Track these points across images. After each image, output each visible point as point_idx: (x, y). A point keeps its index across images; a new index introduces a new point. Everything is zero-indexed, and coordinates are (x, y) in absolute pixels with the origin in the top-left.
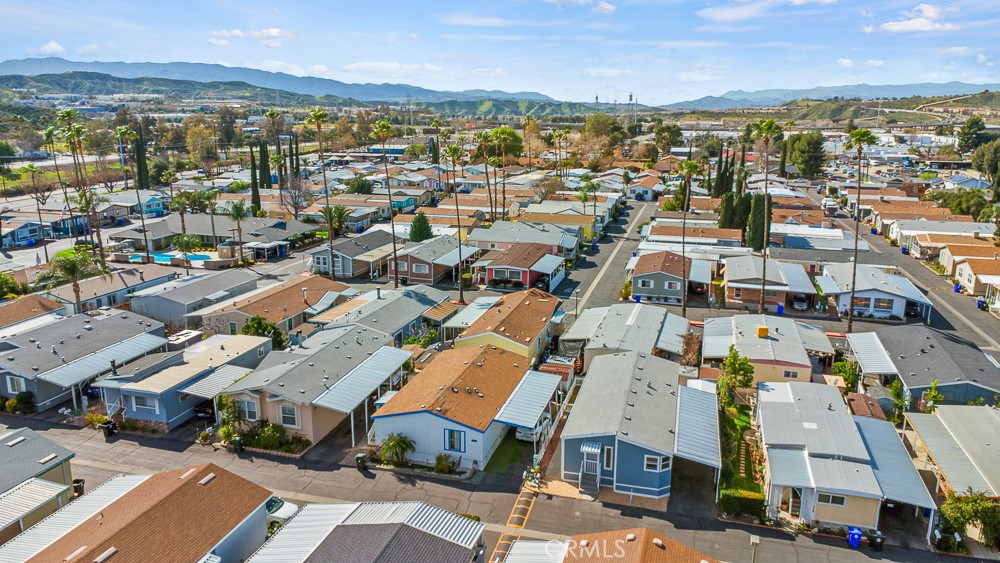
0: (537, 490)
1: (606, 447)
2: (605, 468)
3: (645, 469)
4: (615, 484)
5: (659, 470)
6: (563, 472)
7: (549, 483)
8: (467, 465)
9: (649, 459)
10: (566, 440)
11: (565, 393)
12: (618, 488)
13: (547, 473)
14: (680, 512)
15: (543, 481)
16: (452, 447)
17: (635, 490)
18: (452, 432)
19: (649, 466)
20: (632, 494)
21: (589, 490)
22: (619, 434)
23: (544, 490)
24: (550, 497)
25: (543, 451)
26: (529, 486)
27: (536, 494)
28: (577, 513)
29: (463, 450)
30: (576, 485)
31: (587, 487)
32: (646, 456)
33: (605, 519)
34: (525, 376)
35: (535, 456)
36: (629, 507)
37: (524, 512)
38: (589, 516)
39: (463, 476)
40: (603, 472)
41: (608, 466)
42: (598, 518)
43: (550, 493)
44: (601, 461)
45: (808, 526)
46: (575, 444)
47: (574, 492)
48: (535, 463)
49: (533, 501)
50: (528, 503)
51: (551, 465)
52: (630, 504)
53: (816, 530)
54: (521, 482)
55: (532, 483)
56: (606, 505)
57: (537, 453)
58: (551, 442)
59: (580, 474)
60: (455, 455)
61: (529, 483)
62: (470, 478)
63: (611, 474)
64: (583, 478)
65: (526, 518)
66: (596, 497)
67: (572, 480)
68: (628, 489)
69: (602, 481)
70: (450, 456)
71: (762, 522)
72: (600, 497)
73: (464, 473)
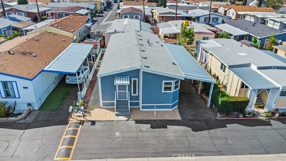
0: (82, 119)
1: (133, 79)
2: (133, 95)
3: (163, 91)
4: (141, 105)
5: (173, 90)
6: (101, 102)
7: (92, 112)
8: (22, 107)
9: (166, 83)
10: (101, 78)
11: (97, 56)
12: (143, 107)
13: (90, 103)
14: (190, 118)
15: (86, 111)
16: (8, 95)
17: (158, 107)
18: (5, 84)
19: (166, 89)
20: (155, 110)
21: (123, 112)
22: (143, 67)
23: (88, 118)
24: (93, 123)
25: (85, 89)
26: (75, 117)
27: (82, 123)
28: (118, 134)
29: (17, 96)
30: (112, 110)
31: (121, 110)
32: (164, 82)
33: (140, 134)
34: (70, 45)
35: (79, 93)
36: (155, 120)
37: (71, 142)
38: (127, 134)
39: (19, 117)
40: (132, 98)
41: (135, 92)
42: (134, 135)
43: (93, 120)
44: (130, 90)
45: (272, 113)
46: (109, 79)
47: (111, 116)
48: (79, 98)
49: (79, 129)
50: (75, 132)
51: (92, 98)
52: (155, 118)
53: (277, 115)
54: (69, 115)
55: (78, 114)
56: (137, 122)
57: (81, 91)
58: (90, 83)
59: (115, 102)
60: (10, 101)
61: (75, 114)
62: (25, 118)
63: (137, 98)
64: (117, 105)
65: (73, 147)
66: (129, 117)
67: (109, 107)
68: (153, 107)
69: (132, 104)
70: (7, 103)
71: (244, 116)
72: (132, 116)
73: (20, 114)
